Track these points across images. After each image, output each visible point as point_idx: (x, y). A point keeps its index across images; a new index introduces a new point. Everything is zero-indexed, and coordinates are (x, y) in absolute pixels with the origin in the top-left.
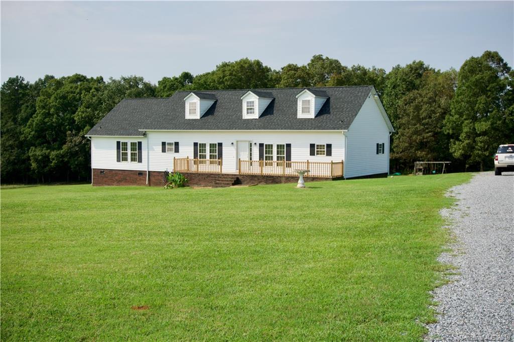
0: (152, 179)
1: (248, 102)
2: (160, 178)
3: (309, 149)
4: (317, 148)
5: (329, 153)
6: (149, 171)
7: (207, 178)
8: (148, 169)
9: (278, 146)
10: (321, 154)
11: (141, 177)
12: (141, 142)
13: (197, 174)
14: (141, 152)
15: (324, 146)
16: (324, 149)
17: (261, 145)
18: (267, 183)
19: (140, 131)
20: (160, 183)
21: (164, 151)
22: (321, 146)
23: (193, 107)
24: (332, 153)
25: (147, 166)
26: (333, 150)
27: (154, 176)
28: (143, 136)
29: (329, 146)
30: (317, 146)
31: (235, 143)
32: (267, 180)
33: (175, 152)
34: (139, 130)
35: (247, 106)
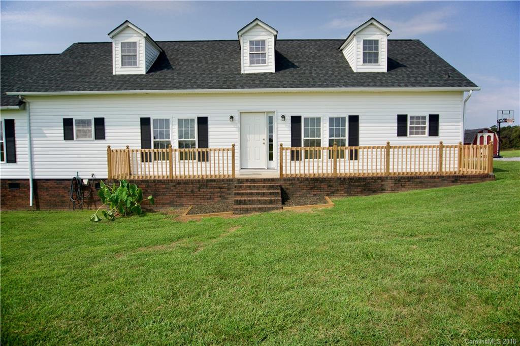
0: (43, 195)
1: (252, 43)
2: (61, 192)
3: (396, 125)
4: (411, 123)
5: (434, 131)
6: (35, 181)
7: (199, 189)
8: (32, 175)
9: (331, 119)
10: (417, 133)
11: (17, 192)
12: (13, 121)
13: (172, 181)
14: (14, 141)
15: (424, 118)
16: (424, 123)
17: (296, 120)
18: (349, 193)
19: (9, 96)
20: (63, 202)
21: (68, 136)
22: (418, 118)
23: (129, 51)
24: (440, 131)
25: (29, 170)
26: (442, 126)
27: (47, 189)
28: (17, 107)
29: (434, 120)
30: (412, 118)
31: (237, 117)
32: (350, 185)
33: (96, 138)
34: (8, 93)
35: (251, 49)
